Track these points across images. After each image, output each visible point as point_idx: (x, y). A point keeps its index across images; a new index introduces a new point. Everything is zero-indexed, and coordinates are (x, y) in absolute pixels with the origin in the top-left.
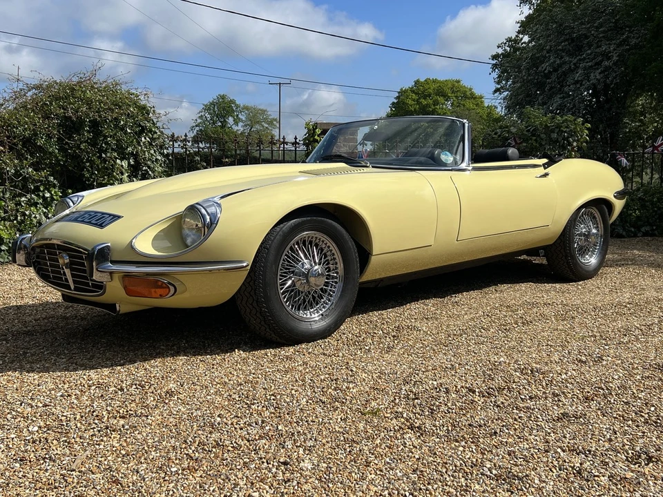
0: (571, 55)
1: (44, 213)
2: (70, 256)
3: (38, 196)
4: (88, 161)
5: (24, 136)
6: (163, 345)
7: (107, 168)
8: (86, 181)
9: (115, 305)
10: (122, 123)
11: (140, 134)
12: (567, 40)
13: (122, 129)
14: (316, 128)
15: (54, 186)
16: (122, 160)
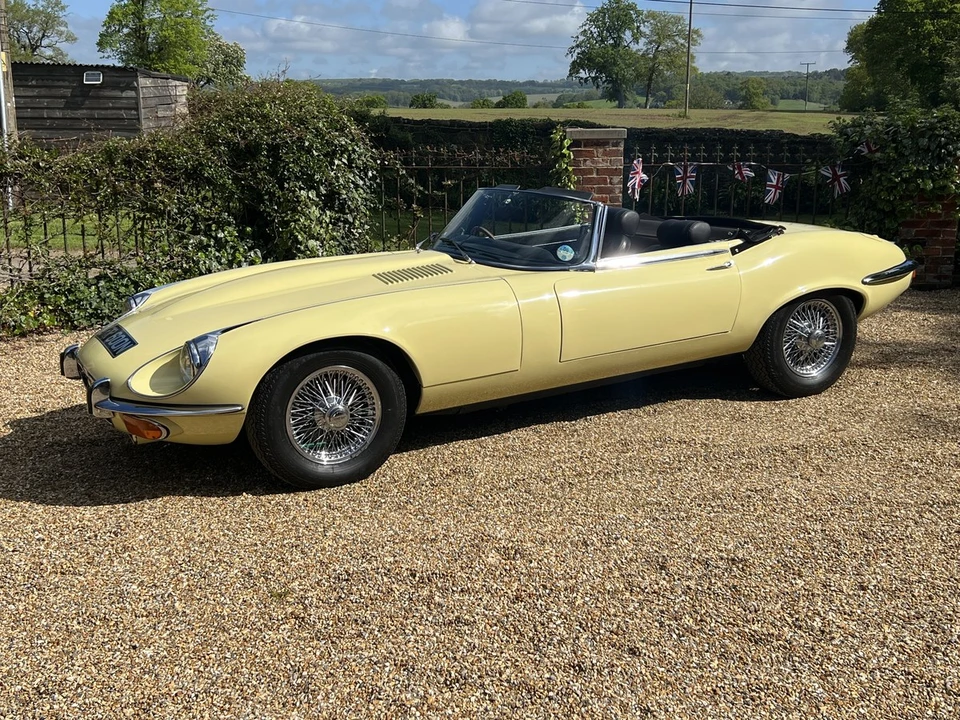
1: (217, 258)
3: (209, 237)
5: (186, 168)
7: (289, 201)
10: (307, 144)
11: (331, 155)
13: (309, 151)
14: (565, 138)
15: (229, 224)
16: (311, 188)
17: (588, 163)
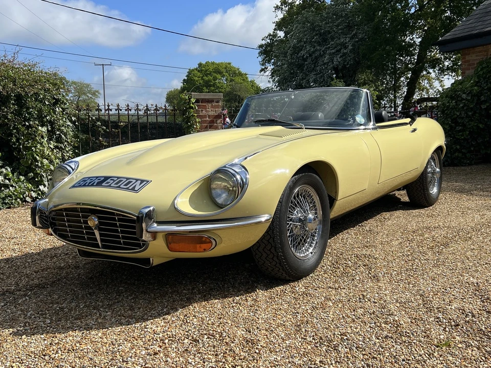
0: (320, 45)
2: (99, 218)
4: (14, 128)
6: (184, 290)
7: (30, 134)
8: (12, 145)
9: (150, 259)
10: (41, 96)
11: (55, 104)
12: (317, 34)
13: (42, 101)
14: (191, 98)
16: (42, 126)
17: (204, 112)
